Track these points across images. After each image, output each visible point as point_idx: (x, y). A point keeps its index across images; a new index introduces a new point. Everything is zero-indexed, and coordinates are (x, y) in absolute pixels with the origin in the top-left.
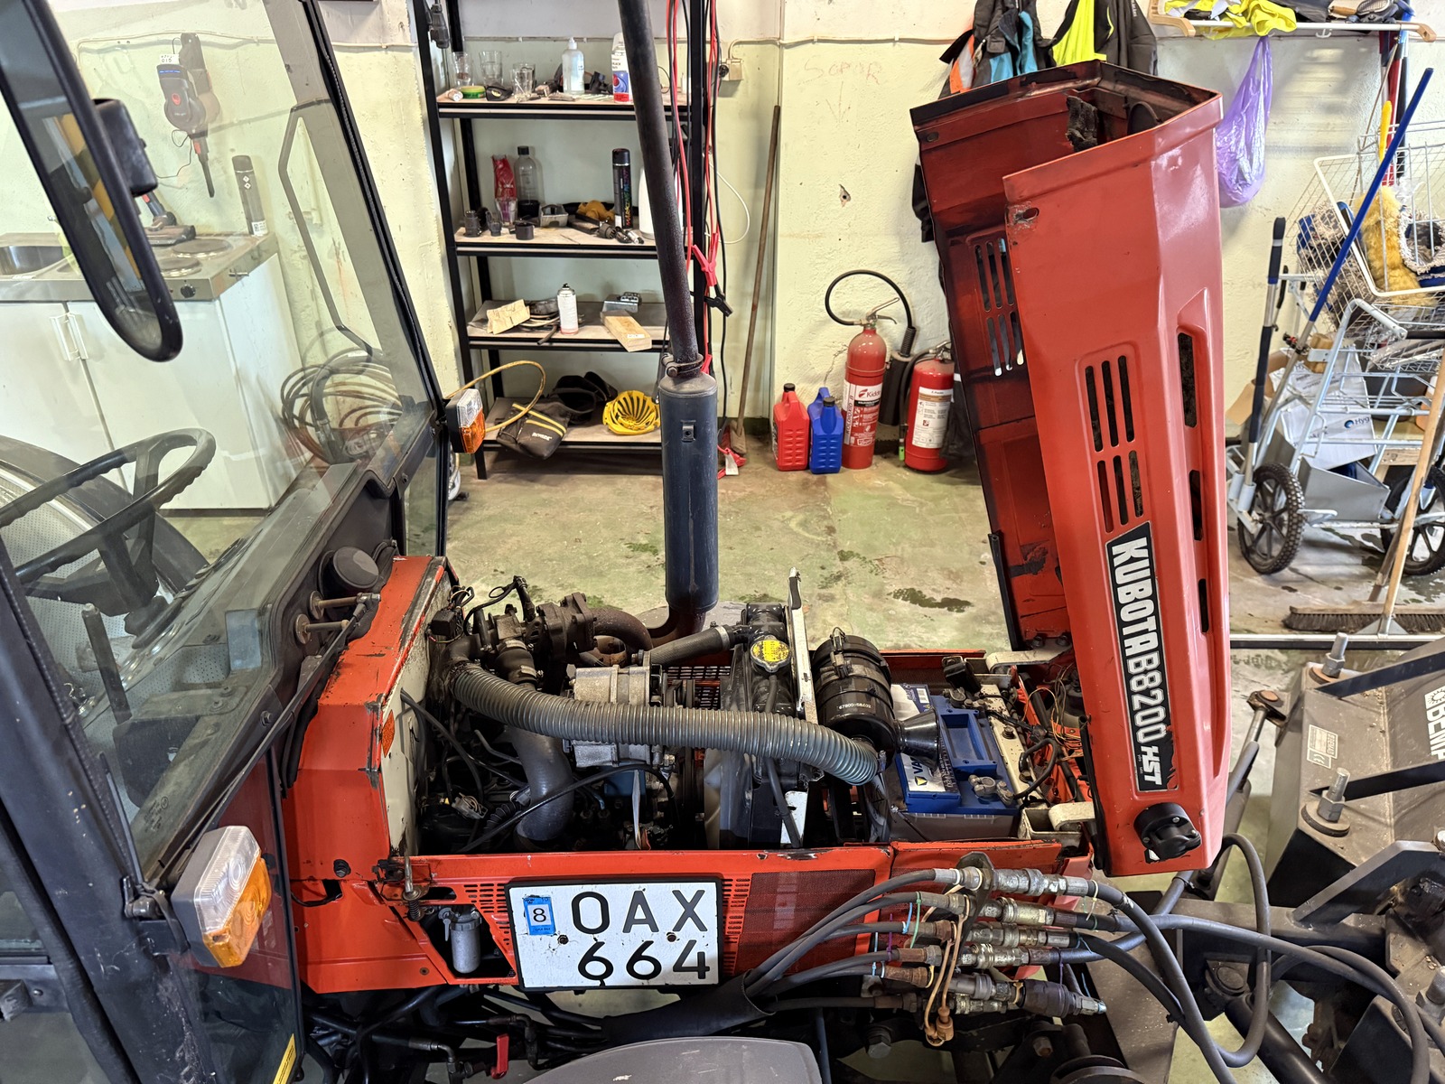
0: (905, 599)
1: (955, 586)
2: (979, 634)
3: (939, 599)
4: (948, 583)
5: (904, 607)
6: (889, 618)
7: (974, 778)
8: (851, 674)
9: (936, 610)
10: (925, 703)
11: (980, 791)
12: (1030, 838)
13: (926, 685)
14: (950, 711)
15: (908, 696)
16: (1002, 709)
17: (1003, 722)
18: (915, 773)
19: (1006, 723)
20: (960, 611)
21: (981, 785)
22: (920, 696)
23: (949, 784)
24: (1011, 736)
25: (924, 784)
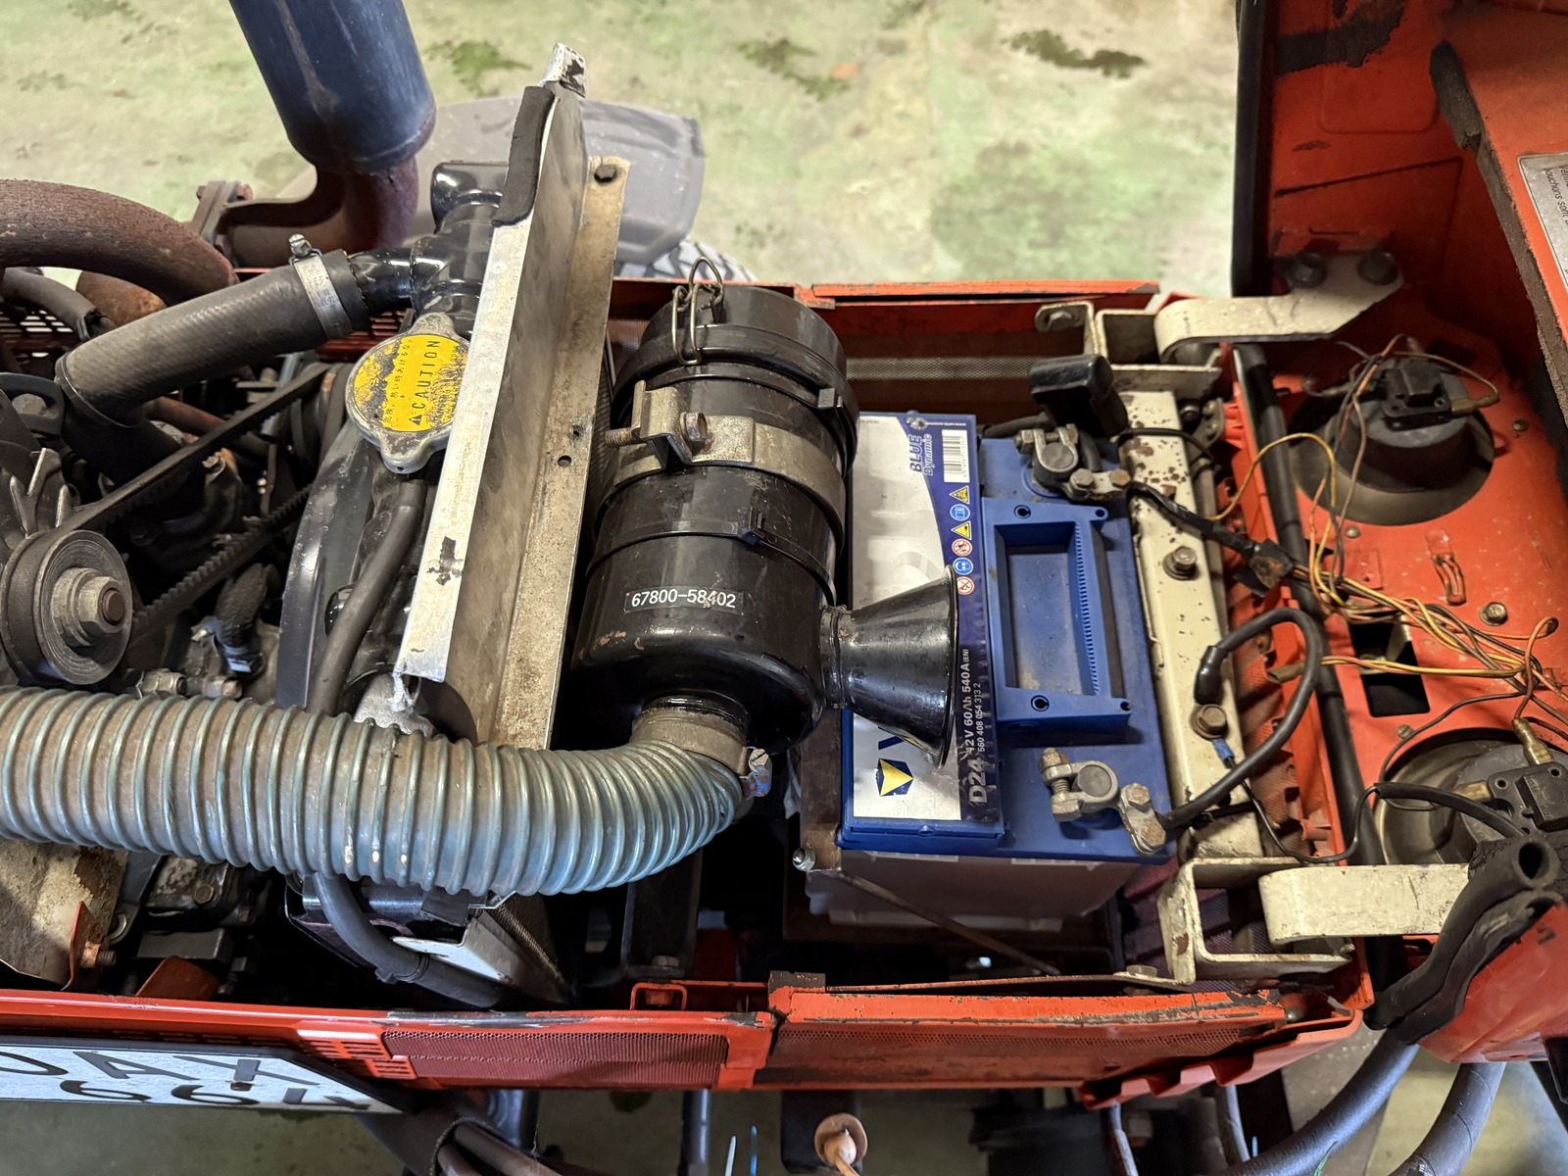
0: (1030, 51)
1: (1122, 26)
2: (1149, 123)
3: (1089, 51)
4: (1112, 20)
5: (1027, 67)
6: (997, 89)
7: (1055, 764)
8: (701, 458)
9: (1083, 74)
10: (958, 486)
11: (1065, 802)
12: (1192, 969)
13: (972, 418)
14: (1023, 512)
15: (914, 456)
16: (1175, 477)
17: (1173, 524)
18: (883, 745)
19: (1180, 530)
20: (1124, 75)
21: (1073, 795)
22: (947, 458)
23: (976, 788)
24: (1188, 572)
25: (902, 790)
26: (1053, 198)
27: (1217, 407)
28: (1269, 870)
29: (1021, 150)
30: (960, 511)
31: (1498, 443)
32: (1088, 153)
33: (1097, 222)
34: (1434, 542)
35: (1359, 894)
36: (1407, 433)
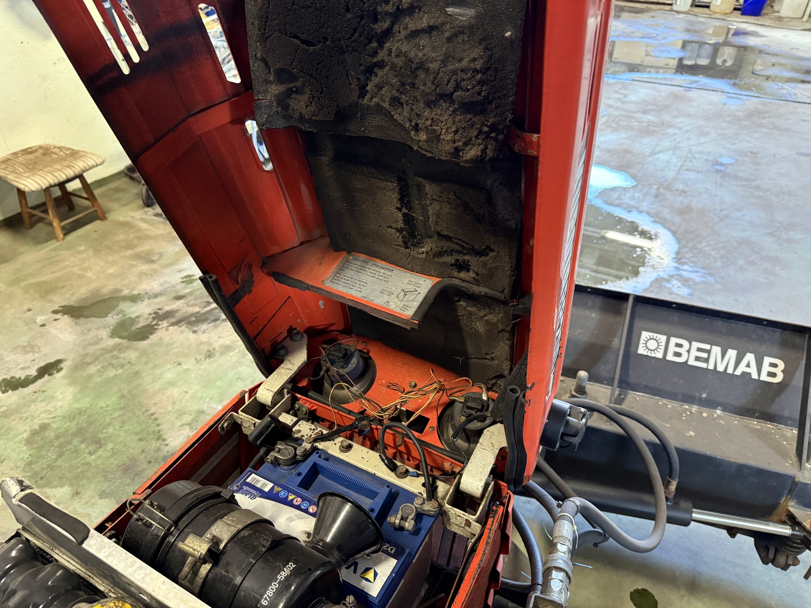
1: (37, 355)
2: (89, 377)
3: (34, 373)
4: (30, 356)
5: (10, 398)
7: (395, 519)
8: (222, 546)
9: (40, 382)
10: (273, 488)
11: (409, 525)
12: (477, 524)
13: (248, 469)
14: (299, 474)
15: (248, 496)
16: (314, 430)
17: (330, 440)
18: (355, 572)
19: (333, 440)
20: (59, 371)
21: (408, 520)
22: (258, 486)
23: (389, 549)
24: (349, 447)
25: (376, 574)
26: (80, 432)
27: (298, 404)
28: (459, 483)
29: (44, 427)
30: (283, 494)
31: (365, 351)
32: (76, 405)
33: (109, 424)
34: (382, 385)
35: (479, 463)
36: (350, 366)
